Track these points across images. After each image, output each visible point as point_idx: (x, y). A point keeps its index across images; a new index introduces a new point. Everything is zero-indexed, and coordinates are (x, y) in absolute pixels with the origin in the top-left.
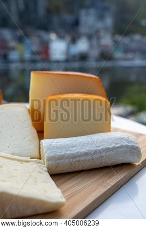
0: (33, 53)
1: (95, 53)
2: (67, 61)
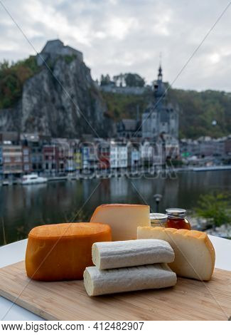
0: (91, 162)
1: (160, 158)
2: (129, 167)
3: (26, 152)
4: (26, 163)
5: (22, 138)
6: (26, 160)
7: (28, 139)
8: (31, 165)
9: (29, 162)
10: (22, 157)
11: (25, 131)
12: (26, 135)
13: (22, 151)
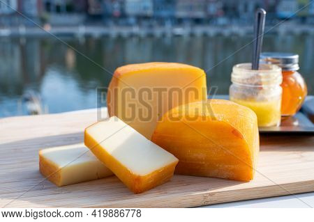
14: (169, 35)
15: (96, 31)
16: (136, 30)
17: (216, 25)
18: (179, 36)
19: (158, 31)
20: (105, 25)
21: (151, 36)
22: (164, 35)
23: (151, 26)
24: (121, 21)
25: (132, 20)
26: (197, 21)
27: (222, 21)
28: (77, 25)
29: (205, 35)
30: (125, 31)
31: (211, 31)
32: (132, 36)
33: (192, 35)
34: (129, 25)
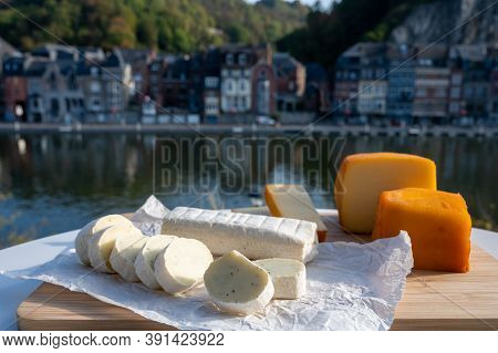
3: (457, 79)
4: (455, 100)
5: (453, 54)
6: (455, 93)
7: (465, 55)
8: (463, 104)
9: (460, 99)
10: (448, 90)
11: (461, 42)
12: (461, 48)
13: (449, 77)
14: (403, 134)
15: (325, 129)
16: (367, 129)
17: (458, 125)
18: (415, 135)
19: (391, 131)
20: (335, 124)
21: (384, 135)
22: (398, 134)
23: (384, 126)
24: (351, 120)
25: (363, 119)
26: (436, 121)
27: (465, 121)
28: (307, 123)
29: (445, 135)
30: (355, 130)
31: (452, 132)
32: (363, 134)
33: (429, 135)
34: (361, 124)
